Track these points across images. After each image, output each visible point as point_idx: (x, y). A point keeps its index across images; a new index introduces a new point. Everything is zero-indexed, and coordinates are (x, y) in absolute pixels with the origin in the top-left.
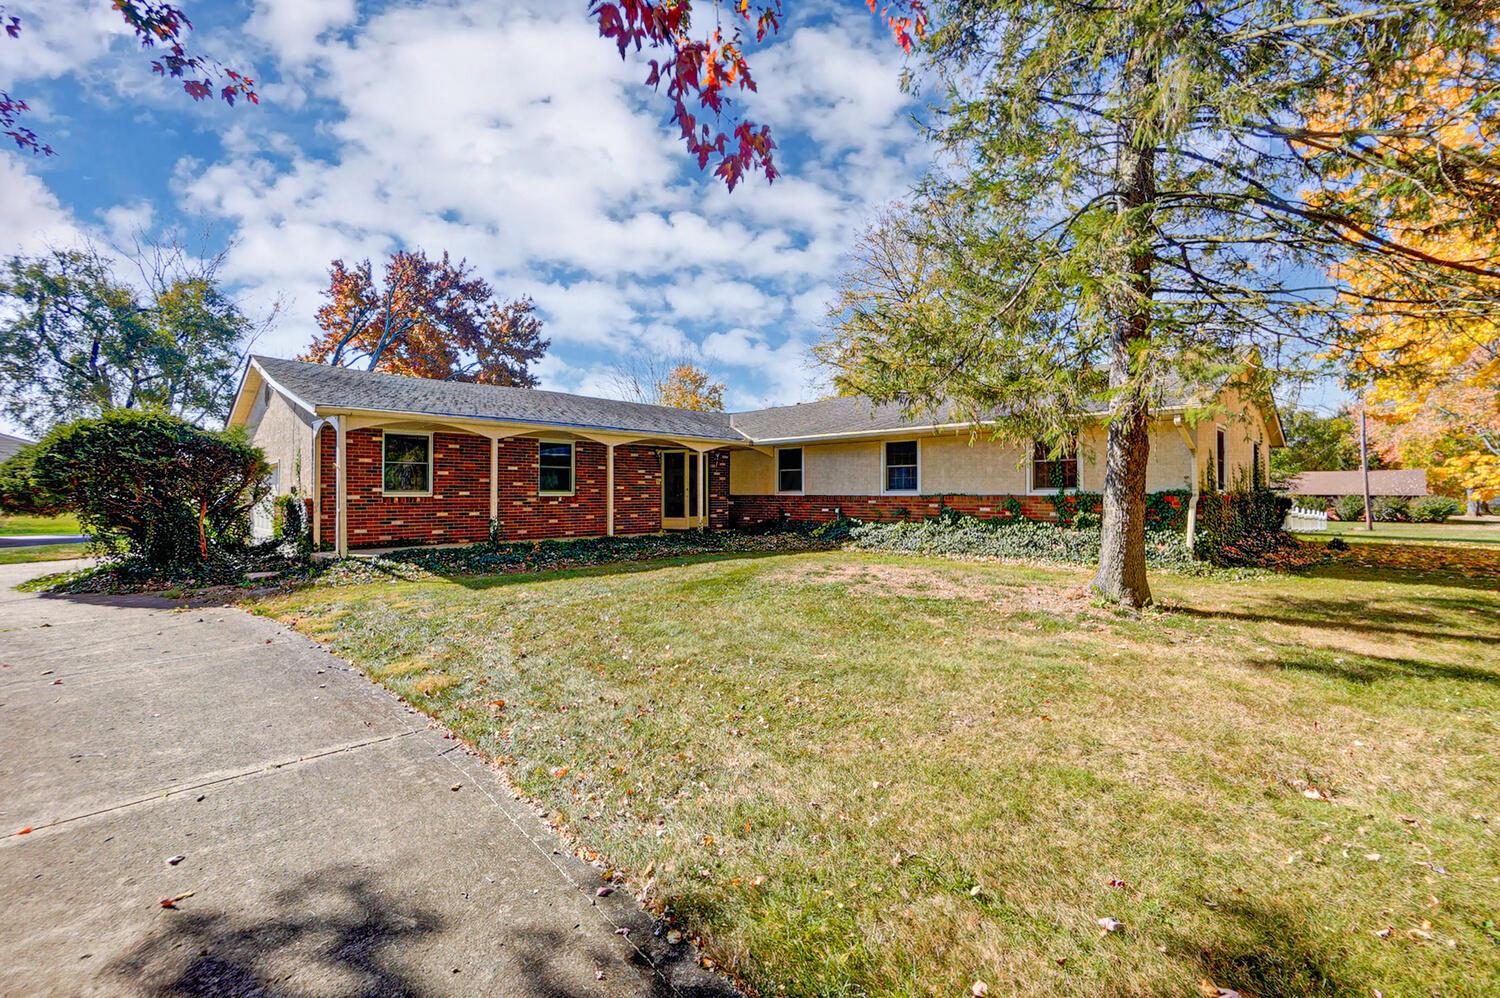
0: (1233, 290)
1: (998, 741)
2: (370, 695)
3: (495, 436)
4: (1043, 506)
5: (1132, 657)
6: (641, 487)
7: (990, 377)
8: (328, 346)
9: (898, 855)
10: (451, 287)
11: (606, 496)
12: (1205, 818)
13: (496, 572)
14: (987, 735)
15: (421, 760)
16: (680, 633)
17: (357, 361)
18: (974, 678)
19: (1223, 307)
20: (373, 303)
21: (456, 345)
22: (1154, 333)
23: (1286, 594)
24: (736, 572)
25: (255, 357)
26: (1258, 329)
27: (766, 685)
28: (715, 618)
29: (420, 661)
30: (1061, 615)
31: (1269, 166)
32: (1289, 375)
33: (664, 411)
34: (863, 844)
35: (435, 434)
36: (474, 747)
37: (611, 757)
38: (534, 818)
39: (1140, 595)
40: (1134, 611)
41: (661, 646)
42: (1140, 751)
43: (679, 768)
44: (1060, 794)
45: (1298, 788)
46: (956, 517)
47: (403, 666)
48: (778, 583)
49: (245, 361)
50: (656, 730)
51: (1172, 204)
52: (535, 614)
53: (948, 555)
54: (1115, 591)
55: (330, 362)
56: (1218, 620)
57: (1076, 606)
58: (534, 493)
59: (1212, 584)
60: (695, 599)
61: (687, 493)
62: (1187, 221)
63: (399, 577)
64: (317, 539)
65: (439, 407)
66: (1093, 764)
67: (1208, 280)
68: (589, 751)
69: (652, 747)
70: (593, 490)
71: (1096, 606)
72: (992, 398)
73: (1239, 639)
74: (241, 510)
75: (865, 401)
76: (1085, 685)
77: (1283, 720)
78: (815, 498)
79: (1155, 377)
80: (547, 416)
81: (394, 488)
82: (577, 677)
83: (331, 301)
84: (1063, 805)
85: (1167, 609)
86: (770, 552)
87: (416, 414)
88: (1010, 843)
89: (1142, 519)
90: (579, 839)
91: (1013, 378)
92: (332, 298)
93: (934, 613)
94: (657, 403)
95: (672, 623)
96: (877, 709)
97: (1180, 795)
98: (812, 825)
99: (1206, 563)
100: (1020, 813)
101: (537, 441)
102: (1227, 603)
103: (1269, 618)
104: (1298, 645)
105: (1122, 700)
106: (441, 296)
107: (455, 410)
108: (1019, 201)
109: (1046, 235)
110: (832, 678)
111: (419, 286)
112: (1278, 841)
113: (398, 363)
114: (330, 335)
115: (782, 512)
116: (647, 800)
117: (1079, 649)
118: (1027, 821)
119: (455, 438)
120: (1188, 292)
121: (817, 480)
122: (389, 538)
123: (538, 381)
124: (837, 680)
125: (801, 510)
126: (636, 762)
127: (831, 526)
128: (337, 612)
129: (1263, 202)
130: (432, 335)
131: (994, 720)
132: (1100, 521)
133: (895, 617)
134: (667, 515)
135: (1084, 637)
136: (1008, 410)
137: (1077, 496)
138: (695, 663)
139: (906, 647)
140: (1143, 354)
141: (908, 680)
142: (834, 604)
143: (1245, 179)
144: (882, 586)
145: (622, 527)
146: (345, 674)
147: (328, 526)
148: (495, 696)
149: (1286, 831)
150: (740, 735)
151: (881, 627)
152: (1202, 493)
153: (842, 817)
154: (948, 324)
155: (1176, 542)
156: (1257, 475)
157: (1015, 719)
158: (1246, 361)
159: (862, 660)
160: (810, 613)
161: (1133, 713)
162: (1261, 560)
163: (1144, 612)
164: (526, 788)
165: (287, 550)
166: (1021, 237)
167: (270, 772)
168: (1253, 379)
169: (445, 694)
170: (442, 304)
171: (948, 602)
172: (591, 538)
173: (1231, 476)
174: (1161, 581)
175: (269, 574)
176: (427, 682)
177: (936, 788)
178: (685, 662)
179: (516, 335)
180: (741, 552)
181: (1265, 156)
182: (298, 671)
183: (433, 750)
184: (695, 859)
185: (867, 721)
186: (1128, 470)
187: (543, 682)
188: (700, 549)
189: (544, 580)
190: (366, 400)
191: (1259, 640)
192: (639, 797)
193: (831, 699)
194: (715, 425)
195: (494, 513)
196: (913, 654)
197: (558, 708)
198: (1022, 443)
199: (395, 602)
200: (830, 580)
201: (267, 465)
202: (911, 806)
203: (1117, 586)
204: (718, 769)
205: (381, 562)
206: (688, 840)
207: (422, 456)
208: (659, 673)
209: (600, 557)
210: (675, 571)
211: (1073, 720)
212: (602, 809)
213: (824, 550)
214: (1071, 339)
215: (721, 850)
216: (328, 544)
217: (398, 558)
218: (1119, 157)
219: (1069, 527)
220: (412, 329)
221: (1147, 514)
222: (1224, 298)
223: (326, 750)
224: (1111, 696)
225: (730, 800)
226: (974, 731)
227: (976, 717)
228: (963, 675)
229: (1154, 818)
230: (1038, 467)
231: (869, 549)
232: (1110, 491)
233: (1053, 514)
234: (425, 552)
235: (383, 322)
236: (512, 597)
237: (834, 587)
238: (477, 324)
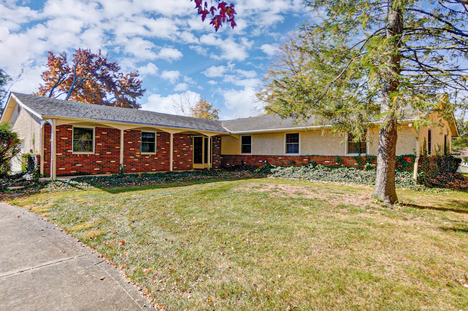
0: (437, 70)
1: (331, 259)
2: (65, 239)
3: (122, 129)
4: (352, 161)
5: (389, 225)
6: (184, 151)
7: (330, 107)
8: (47, 88)
9: (289, 307)
10: (103, 64)
11: (169, 155)
12: (420, 295)
13: (122, 186)
14: (327, 256)
15: (87, 267)
16: (200, 212)
17: (60, 95)
18: (321, 232)
19: (432, 77)
20: (68, 70)
21: (105, 90)
22: (401, 89)
23: (458, 200)
24: (224, 186)
25: (14, 93)
26: (447, 86)
27: (235, 234)
28: (214, 206)
29: (88, 224)
30: (359, 206)
31: (454, 15)
32: (460, 106)
33: (195, 119)
34: (274, 301)
35: (96, 128)
36: (111, 261)
37: (170, 264)
38: (136, 291)
39: (393, 199)
40: (390, 205)
41: (191, 217)
42: (392, 265)
43: (198, 269)
44: (357, 282)
45: (462, 283)
46: (315, 165)
47: (80, 227)
48: (240, 191)
49: (8, 94)
50: (188, 253)
51: (411, 33)
52: (139, 204)
53: (311, 180)
54: (382, 197)
55: (48, 96)
56: (427, 210)
57: (365, 203)
58: (139, 153)
59: (425, 195)
60: (206, 198)
61: (203, 154)
62: (417, 40)
63: (79, 188)
64: (42, 172)
65: (98, 116)
66: (372, 269)
67: (426, 66)
68: (160, 262)
69: (187, 260)
70: (164, 152)
71: (374, 203)
72: (330, 116)
73: (436, 218)
74: (6, 159)
75: (277, 117)
76: (368, 236)
77: (455, 254)
78: (257, 156)
79: (401, 107)
80: (145, 121)
81: (77, 150)
82: (156, 230)
83: (48, 69)
84: (358, 287)
85: (405, 205)
86: (238, 179)
87: (87, 119)
88: (336, 303)
89: (394, 167)
90: (155, 300)
91: (339, 107)
92: (49, 68)
93: (305, 205)
94: (191, 116)
95: (197, 208)
96: (281, 244)
97: (409, 284)
98: (253, 293)
99: (423, 186)
100: (340, 290)
101: (141, 131)
102: (432, 203)
103: (450, 210)
104: (463, 221)
105: (384, 243)
106: (98, 68)
107: (105, 118)
108: (344, 32)
109: (356, 47)
110: (262, 231)
111: (88, 64)
112: (452, 305)
113: (79, 97)
114: (48, 84)
115: (243, 162)
116: (185, 282)
117: (366, 221)
118: (343, 293)
119: (104, 130)
120: (416, 71)
121: (258, 148)
122: (75, 171)
123: (141, 106)
124: (264, 232)
125: (250, 161)
126: (180, 266)
127: (263, 168)
128: (51, 204)
129: (451, 32)
130: (94, 85)
131: (329, 250)
132: (376, 167)
133: (289, 206)
134: (195, 163)
135: (368, 216)
136: (337, 121)
137: (366, 157)
138: (206, 224)
139: (293, 218)
140: (395, 98)
141: (294, 232)
142: (264, 200)
143: (443, 21)
144: (284, 193)
145: (176, 168)
146: (54, 230)
147: (47, 166)
148: (121, 239)
149: (456, 301)
150: (224, 255)
151: (283, 210)
152: (421, 156)
153: (265, 290)
154: (313, 84)
155: (409, 176)
156: (446, 149)
157: (338, 250)
158: (442, 100)
159: (275, 223)
160: (254, 204)
161: (389, 248)
162: (447, 185)
163: (394, 206)
164: (133, 278)
165: (28, 177)
166: (344, 48)
167: (18, 274)
168: (445, 108)
169: (99, 238)
170: (98, 72)
171: (311, 200)
172: (163, 172)
173: (434, 149)
174: (402, 193)
175: (19, 187)
176: (91, 233)
177: (305, 278)
178: (201, 224)
179: (131, 86)
180: (225, 179)
181: (453, 11)
182: (32, 230)
183: (93, 262)
184: (204, 308)
185: (277, 249)
186: (388, 146)
187: (141, 233)
188: (208, 177)
189: (143, 190)
190: (65, 113)
191: (444, 219)
192: (181, 281)
193: (262, 240)
194: (216, 126)
195: (121, 161)
196: (296, 221)
197: (148, 244)
198: (343, 134)
199: (78, 199)
200: (262, 190)
201: (19, 140)
202: (294, 286)
203: (383, 195)
204: (214, 269)
205: (71, 182)
206: (201, 300)
207: (90, 136)
208: (190, 229)
209: (166, 180)
210: (198, 186)
211: (363, 251)
212: (165, 286)
213: (260, 178)
214: (365, 91)
215: (215, 304)
216: (47, 174)
217: (79, 180)
218: (388, 13)
219: (362, 169)
220: (85, 82)
221: (396, 165)
222: (432, 73)
223: (44, 264)
224: (380, 241)
225: (219, 282)
226: (321, 255)
227: (322, 249)
228: (317, 230)
229: (397, 294)
230: (349, 144)
231: (278, 178)
232: (380, 155)
233: (356, 164)
234: (91, 178)
235: (72, 79)
236: (129, 197)
237: (263, 193)
238: (114, 81)
